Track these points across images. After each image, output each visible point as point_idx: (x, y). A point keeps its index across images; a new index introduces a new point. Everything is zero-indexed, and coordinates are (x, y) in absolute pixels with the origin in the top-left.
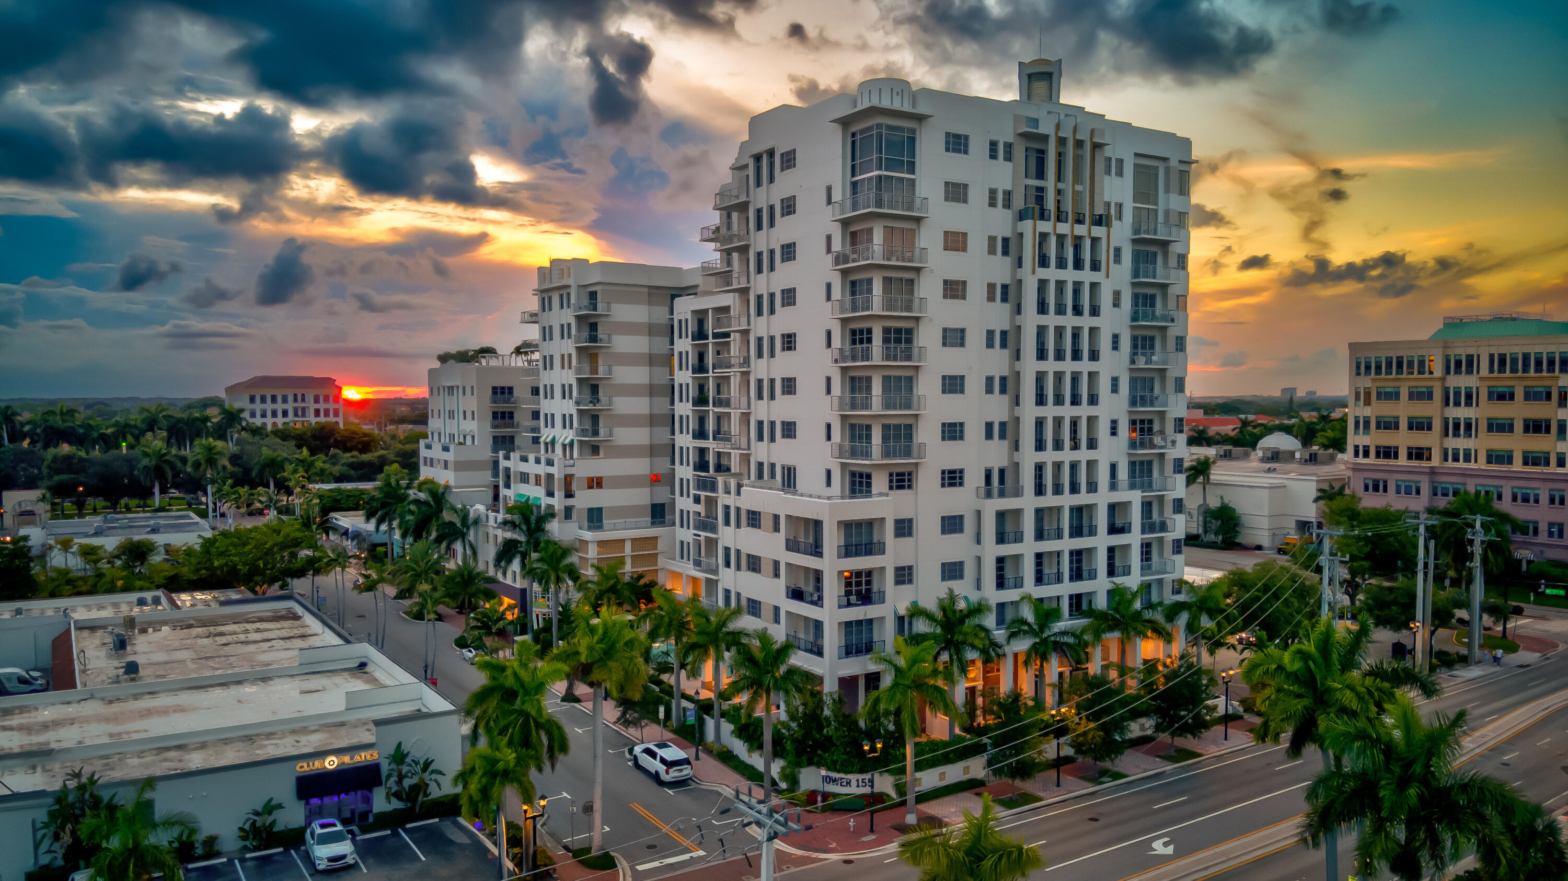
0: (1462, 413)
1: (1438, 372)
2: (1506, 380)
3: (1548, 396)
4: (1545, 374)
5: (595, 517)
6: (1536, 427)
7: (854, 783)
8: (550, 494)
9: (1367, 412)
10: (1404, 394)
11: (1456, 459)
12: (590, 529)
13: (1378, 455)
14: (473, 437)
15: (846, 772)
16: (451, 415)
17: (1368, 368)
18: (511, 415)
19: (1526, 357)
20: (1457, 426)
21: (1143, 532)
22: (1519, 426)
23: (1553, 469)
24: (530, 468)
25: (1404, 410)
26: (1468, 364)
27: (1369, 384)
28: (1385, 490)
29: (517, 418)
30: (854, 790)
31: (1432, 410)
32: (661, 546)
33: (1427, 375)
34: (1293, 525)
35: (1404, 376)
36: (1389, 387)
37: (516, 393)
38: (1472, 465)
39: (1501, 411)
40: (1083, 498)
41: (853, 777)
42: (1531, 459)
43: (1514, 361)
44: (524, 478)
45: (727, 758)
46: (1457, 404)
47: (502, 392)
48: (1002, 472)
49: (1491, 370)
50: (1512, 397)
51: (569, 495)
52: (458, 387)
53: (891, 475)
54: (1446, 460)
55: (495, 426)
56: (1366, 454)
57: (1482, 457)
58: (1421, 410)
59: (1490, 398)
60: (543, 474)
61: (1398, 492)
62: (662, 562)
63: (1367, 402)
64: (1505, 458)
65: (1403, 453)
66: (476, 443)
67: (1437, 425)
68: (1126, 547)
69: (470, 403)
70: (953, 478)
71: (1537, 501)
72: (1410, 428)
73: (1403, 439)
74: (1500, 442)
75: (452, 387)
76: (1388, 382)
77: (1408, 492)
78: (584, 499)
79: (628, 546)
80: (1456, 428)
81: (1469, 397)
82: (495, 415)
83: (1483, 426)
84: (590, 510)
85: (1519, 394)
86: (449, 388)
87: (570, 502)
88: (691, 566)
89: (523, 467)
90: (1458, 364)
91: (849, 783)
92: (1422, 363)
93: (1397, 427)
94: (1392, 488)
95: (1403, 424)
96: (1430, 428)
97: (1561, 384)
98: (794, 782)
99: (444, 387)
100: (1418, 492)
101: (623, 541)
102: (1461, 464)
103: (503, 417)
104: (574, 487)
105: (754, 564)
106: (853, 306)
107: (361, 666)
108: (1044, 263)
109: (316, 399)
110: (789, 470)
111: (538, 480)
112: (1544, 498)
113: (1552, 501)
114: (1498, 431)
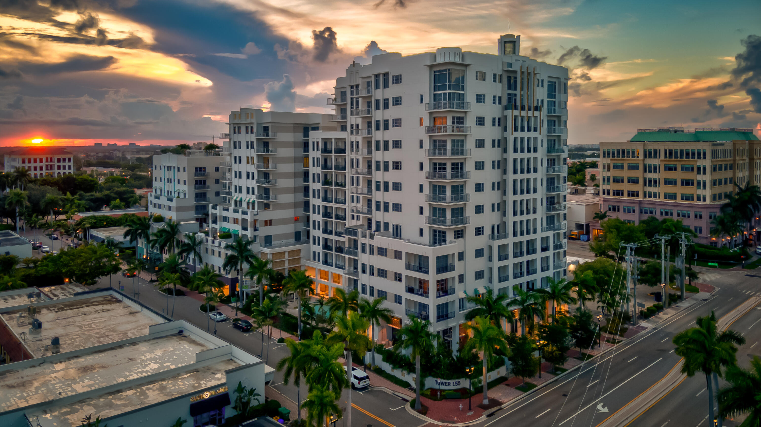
0: (652, 176)
1: (641, 157)
2: (672, 162)
3: (692, 169)
4: (690, 159)
5: (268, 241)
6: (687, 183)
7: (452, 384)
8: (245, 229)
9: (609, 174)
10: (626, 167)
11: (650, 197)
12: (266, 246)
13: (614, 194)
14: (185, 194)
15: (448, 379)
16: (169, 181)
17: (609, 154)
18: (204, 182)
19: (682, 151)
20: (650, 181)
21: (554, 250)
22: (679, 182)
23: (695, 202)
24: (230, 214)
25: (626, 174)
26: (656, 154)
27: (609, 162)
28: (618, 211)
29: (208, 183)
30: (451, 387)
31: (638, 174)
32: (302, 254)
33: (636, 158)
34: (574, 226)
35: (626, 158)
36: (619, 163)
37: (207, 171)
38: (657, 200)
39: (671, 175)
40: (532, 236)
41: (451, 381)
42: (685, 197)
43: (676, 153)
44: (226, 219)
45: (379, 372)
46: (650, 171)
47: (200, 170)
48: (498, 226)
49: (666, 157)
50: (675, 169)
51: (256, 229)
52: (174, 167)
53: (455, 232)
54: (645, 197)
55: (196, 188)
56: (609, 194)
57: (662, 196)
58: (634, 174)
59: (665, 169)
60: (240, 219)
61: (624, 211)
62: (303, 262)
63: (609, 170)
64: (673, 196)
65: (626, 194)
66: (187, 197)
67: (641, 181)
68: (547, 258)
69: (184, 176)
70: (479, 231)
71: (689, 217)
72: (629, 182)
73: (625, 187)
74: (670, 189)
75: (171, 167)
76: (619, 161)
77: (629, 211)
78: (264, 231)
79: (287, 255)
80: (649, 182)
81: (655, 168)
82: (197, 182)
83: (662, 182)
84: (266, 237)
85: (679, 168)
86: (168, 167)
87: (256, 233)
88: (321, 264)
89: (225, 214)
90: (650, 153)
91: (449, 384)
92: (633, 153)
93: (623, 181)
94: (621, 209)
95: (626, 180)
96: (638, 182)
97: (698, 164)
98: (422, 385)
99: (164, 167)
100: (634, 212)
101: (284, 252)
102: (652, 199)
103: (200, 183)
104: (258, 225)
105: (383, 273)
106: (434, 151)
107: (181, 332)
108: (516, 129)
109: (59, 160)
110: (397, 227)
111: (236, 221)
112: (692, 216)
113: (696, 217)
114: (669, 184)
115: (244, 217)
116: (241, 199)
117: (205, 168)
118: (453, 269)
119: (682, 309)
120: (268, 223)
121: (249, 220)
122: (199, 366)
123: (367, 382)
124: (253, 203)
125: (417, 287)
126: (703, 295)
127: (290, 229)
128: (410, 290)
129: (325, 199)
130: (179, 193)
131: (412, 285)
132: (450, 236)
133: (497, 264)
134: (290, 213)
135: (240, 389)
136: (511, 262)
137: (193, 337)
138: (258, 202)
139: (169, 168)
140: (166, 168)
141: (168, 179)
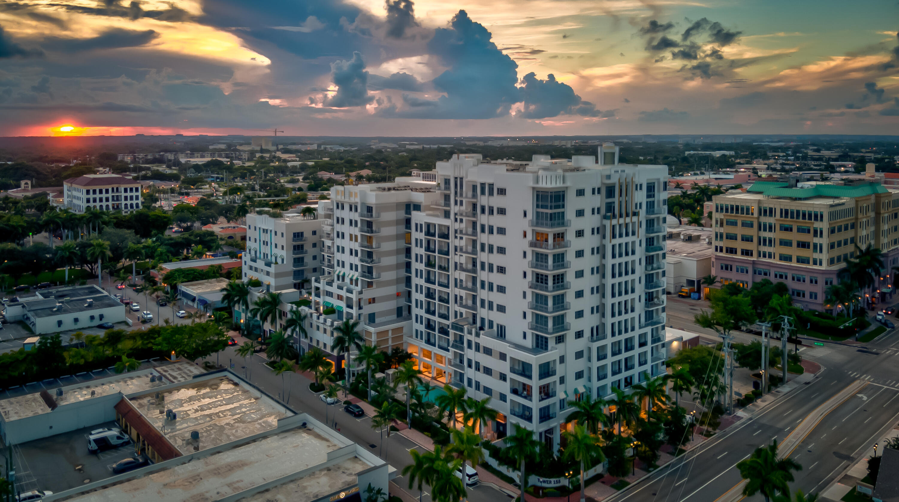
0: (767, 235)
1: (756, 215)
2: (788, 222)
3: (809, 231)
4: (807, 221)
5: (372, 318)
6: (803, 245)
7: (553, 482)
8: (350, 306)
9: (722, 230)
10: (739, 223)
11: (764, 256)
12: (369, 324)
13: (727, 252)
14: (283, 260)
15: (550, 478)
16: (265, 243)
17: (722, 209)
18: (302, 246)
19: (798, 212)
20: (765, 240)
21: (652, 344)
22: (795, 244)
23: (811, 266)
24: (333, 289)
25: (739, 231)
26: (771, 212)
27: (723, 217)
28: (731, 270)
29: (305, 248)
30: (552, 485)
31: (752, 232)
32: (405, 330)
33: (750, 216)
34: (685, 281)
35: (739, 215)
36: (732, 219)
37: (305, 235)
38: (771, 261)
39: (786, 236)
40: (630, 334)
41: (552, 480)
42: (800, 260)
43: (792, 213)
44: (330, 294)
45: (486, 466)
46: (765, 230)
47: (298, 236)
48: (597, 327)
49: (781, 216)
50: (791, 230)
51: (360, 308)
52: (271, 231)
53: (556, 339)
54: (760, 256)
55: (294, 254)
56: (721, 251)
57: (777, 257)
58: (748, 232)
59: (781, 229)
61: (737, 271)
63: (722, 225)
64: (788, 258)
65: (739, 252)
66: (285, 262)
67: (755, 240)
68: (645, 353)
69: (282, 241)
70: (579, 335)
71: (804, 282)
72: (743, 240)
73: (739, 245)
74: (786, 251)
75: (267, 230)
76: (732, 216)
77: (742, 271)
78: (368, 309)
79: (390, 333)
80: (763, 241)
81: (770, 227)
82: (295, 247)
83: (777, 242)
84: (370, 315)
85: (795, 229)
86: (264, 229)
87: (361, 311)
88: (424, 343)
89: (328, 288)
90: (765, 211)
91: (550, 482)
92: (748, 209)
93: (736, 239)
94: (734, 269)
95: (739, 238)
96: (752, 241)
97: (815, 226)
98: (526, 482)
99: (260, 229)
100: (747, 272)
101: (388, 331)
102: (767, 260)
103: (298, 248)
104: (362, 304)
105: (488, 371)
106: (537, 265)
107: (304, 425)
108: (614, 236)
109: (126, 190)
110: (501, 326)
111: (340, 297)
112: (808, 280)
113: (811, 281)
114: (785, 245)
115: (349, 295)
116: (344, 274)
117: (302, 233)
118: (554, 373)
119: (781, 394)
120: (373, 301)
121: (354, 299)
122: (330, 465)
123: (477, 478)
124: (357, 280)
125: (520, 389)
126: (807, 377)
127: (392, 305)
128: (515, 391)
129: (428, 280)
130: (276, 258)
131: (516, 387)
132: (551, 343)
133: (596, 364)
134: (392, 290)
135: (370, 489)
136: (610, 360)
137: (317, 430)
138: (362, 280)
139: (265, 231)
140: (262, 231)
141: (264, 242)
